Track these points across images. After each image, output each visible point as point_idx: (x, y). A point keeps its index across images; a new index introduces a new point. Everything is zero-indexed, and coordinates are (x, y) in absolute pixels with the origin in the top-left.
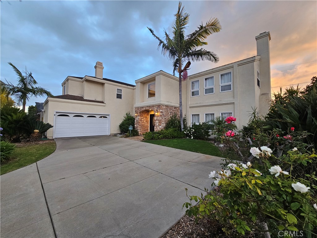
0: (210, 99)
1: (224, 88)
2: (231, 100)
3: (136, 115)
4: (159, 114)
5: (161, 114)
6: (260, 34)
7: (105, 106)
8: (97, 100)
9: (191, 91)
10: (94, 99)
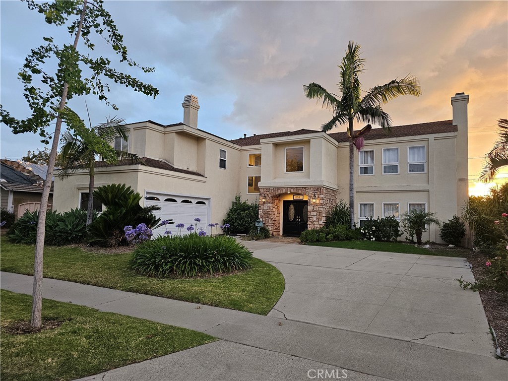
0: (390, 182)
1: (415, 168)
2: (423, 185)
3: (263, 200)
4: (318, 201)
5: (322, 201)
6: (457, 94)
7: (204, 182)
8: (191, 169)
9: (358, 166)
10: (185, 168)
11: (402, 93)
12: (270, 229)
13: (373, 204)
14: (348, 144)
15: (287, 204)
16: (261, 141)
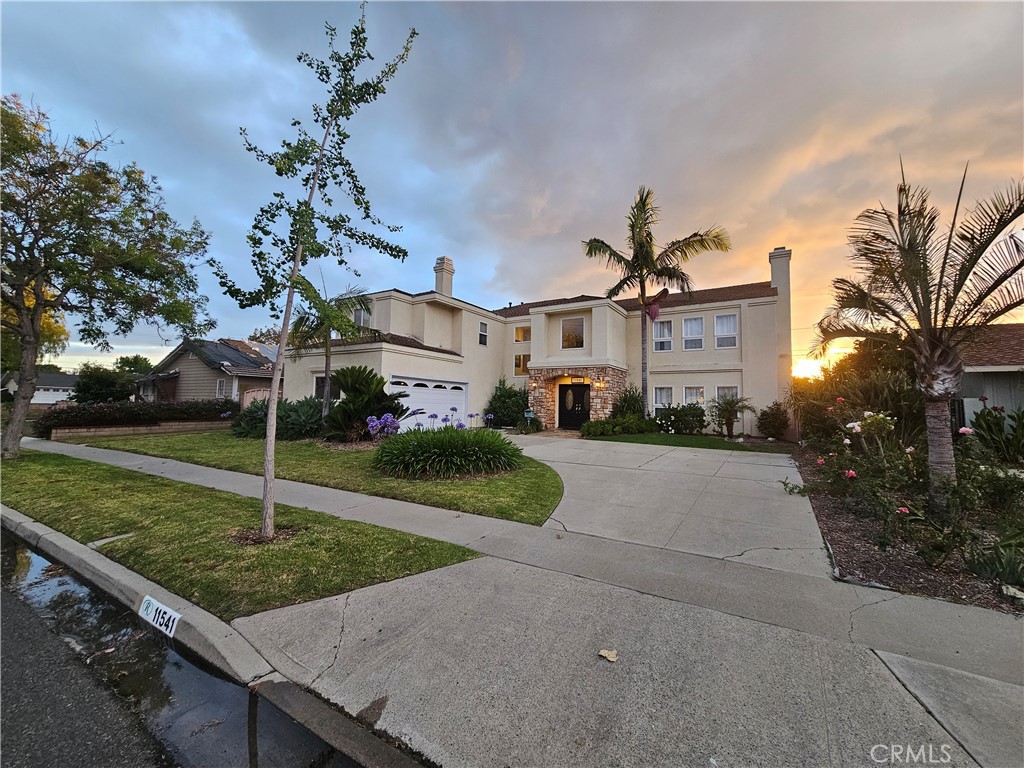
0: (693, 360)
1: (724, 342)
2: (735, 364)
3: (534, 384)
4: (602, 385)
5: (607, 385)
6: (776, 249)
7: (461, 362)
8: (444, 347)
9: (653, 340)
10: (437, 346)
11: (706, 248)
12: (543, 420)
13: (671, 388)
14: (639, 313)
15: (563, 389)
16: (531, 310)
